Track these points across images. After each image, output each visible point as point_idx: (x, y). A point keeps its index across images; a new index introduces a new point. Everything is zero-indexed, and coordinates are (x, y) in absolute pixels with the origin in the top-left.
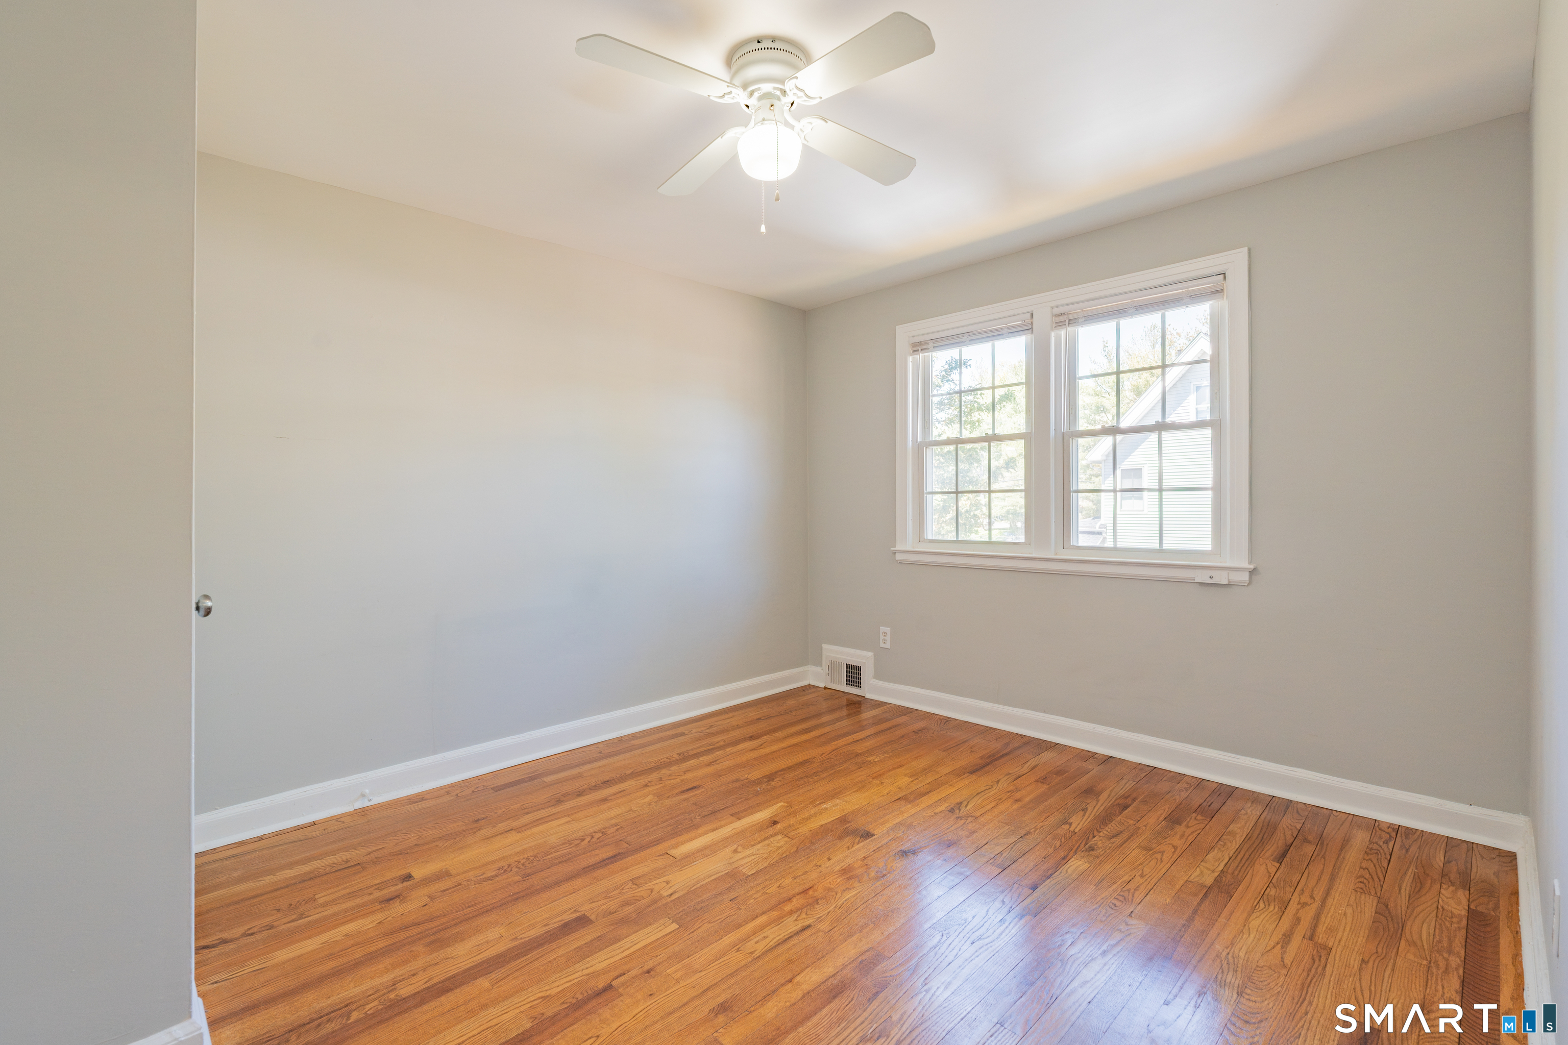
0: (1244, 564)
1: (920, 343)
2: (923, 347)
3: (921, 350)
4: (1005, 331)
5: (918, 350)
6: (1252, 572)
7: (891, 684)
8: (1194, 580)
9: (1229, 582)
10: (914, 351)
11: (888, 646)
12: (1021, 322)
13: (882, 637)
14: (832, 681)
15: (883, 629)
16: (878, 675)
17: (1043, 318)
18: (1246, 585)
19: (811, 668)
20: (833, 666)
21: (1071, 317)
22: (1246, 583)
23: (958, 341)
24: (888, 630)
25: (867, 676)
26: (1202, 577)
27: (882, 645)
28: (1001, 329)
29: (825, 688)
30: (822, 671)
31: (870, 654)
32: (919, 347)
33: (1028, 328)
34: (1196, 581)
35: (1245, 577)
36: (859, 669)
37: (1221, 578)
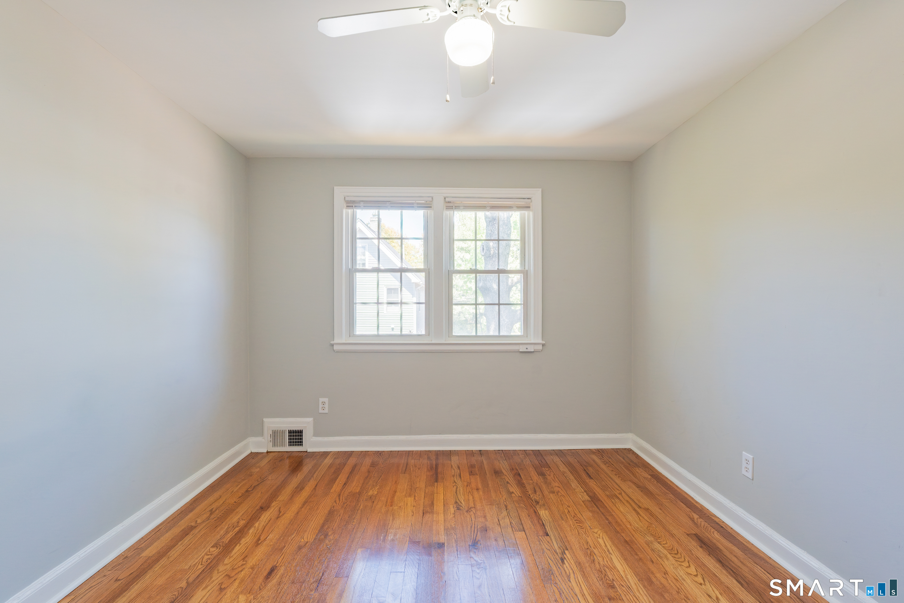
0: (540, 341)
1: (354, 202)
2: (356, 205)
3: (355, 206)
4: (415, 205)
5: (353, 206)
6: (543, 345)
7: (329, 438)
8: (519, 350)
9: (534, 350)
10: (347, 206)
11: (326, 411)
12: (424, 202)
13: (321, 406)
14: (274, 445)
15: (321, 400)
16: (316, 434)
17: (438, 202)
18: (540, 351)
19: (252, 440)
20: (276, 435)
21: (456, 205)
22: (540, 350)
23: (379, 205)
24: (326, 400)
25: (306, 437)
26: (522, 349)
27: (321, 411)
28: (413, 204)
29: (268, 452)
30: (263, 440)
31: (311, 420)
32: (351, 204)
33: (427, 206)
34: (520, 351)
35: (540, 347)
36: (301, 432)
37: (531, 349)
